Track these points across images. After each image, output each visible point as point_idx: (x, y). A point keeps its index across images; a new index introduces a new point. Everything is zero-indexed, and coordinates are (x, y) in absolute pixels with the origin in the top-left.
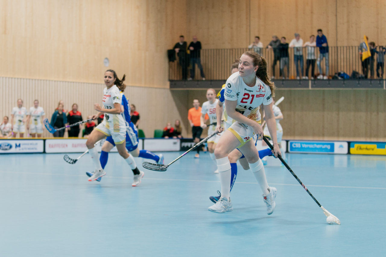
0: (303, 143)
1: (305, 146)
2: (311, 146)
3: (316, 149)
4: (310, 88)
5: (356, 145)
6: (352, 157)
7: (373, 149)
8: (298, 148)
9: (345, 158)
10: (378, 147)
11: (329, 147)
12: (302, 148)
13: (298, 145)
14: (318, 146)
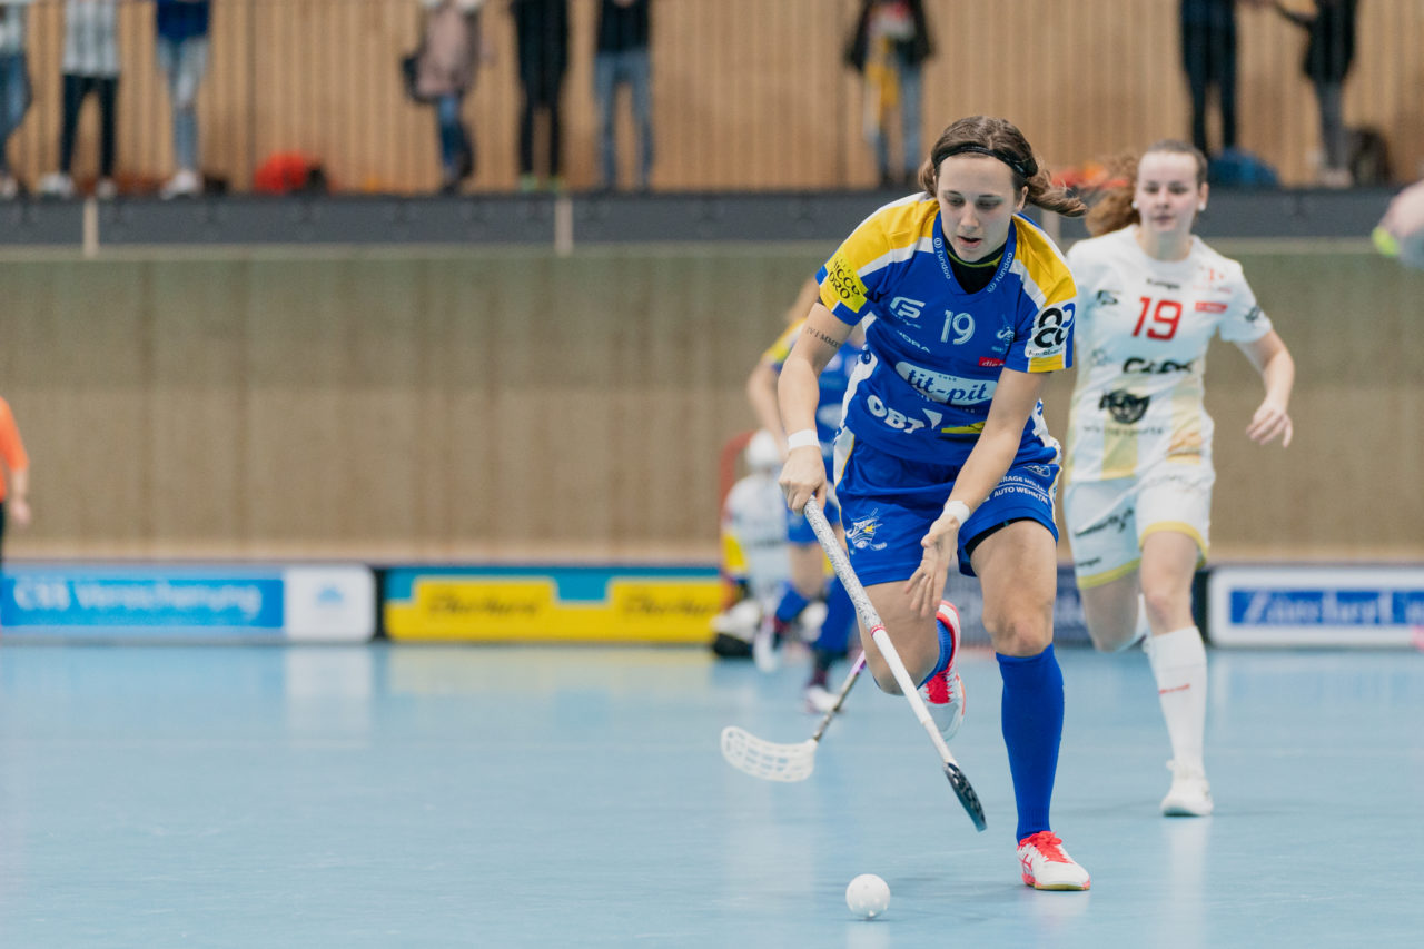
0: (85, 582)
1: (92, 596)
2: (135, 598)
3: (166, 613)
4: (91, 246)
5: (425, 587)
6: (402, 662)
7: (530, 609)
8: (53, 615)
9: (359, 664)
10: (566, 594)
11: (251, 601)
12: (75, 612)
13: (53, 595)
14: (184, 598)
